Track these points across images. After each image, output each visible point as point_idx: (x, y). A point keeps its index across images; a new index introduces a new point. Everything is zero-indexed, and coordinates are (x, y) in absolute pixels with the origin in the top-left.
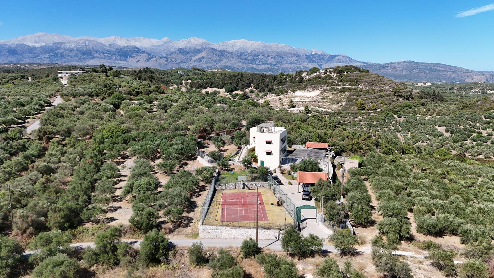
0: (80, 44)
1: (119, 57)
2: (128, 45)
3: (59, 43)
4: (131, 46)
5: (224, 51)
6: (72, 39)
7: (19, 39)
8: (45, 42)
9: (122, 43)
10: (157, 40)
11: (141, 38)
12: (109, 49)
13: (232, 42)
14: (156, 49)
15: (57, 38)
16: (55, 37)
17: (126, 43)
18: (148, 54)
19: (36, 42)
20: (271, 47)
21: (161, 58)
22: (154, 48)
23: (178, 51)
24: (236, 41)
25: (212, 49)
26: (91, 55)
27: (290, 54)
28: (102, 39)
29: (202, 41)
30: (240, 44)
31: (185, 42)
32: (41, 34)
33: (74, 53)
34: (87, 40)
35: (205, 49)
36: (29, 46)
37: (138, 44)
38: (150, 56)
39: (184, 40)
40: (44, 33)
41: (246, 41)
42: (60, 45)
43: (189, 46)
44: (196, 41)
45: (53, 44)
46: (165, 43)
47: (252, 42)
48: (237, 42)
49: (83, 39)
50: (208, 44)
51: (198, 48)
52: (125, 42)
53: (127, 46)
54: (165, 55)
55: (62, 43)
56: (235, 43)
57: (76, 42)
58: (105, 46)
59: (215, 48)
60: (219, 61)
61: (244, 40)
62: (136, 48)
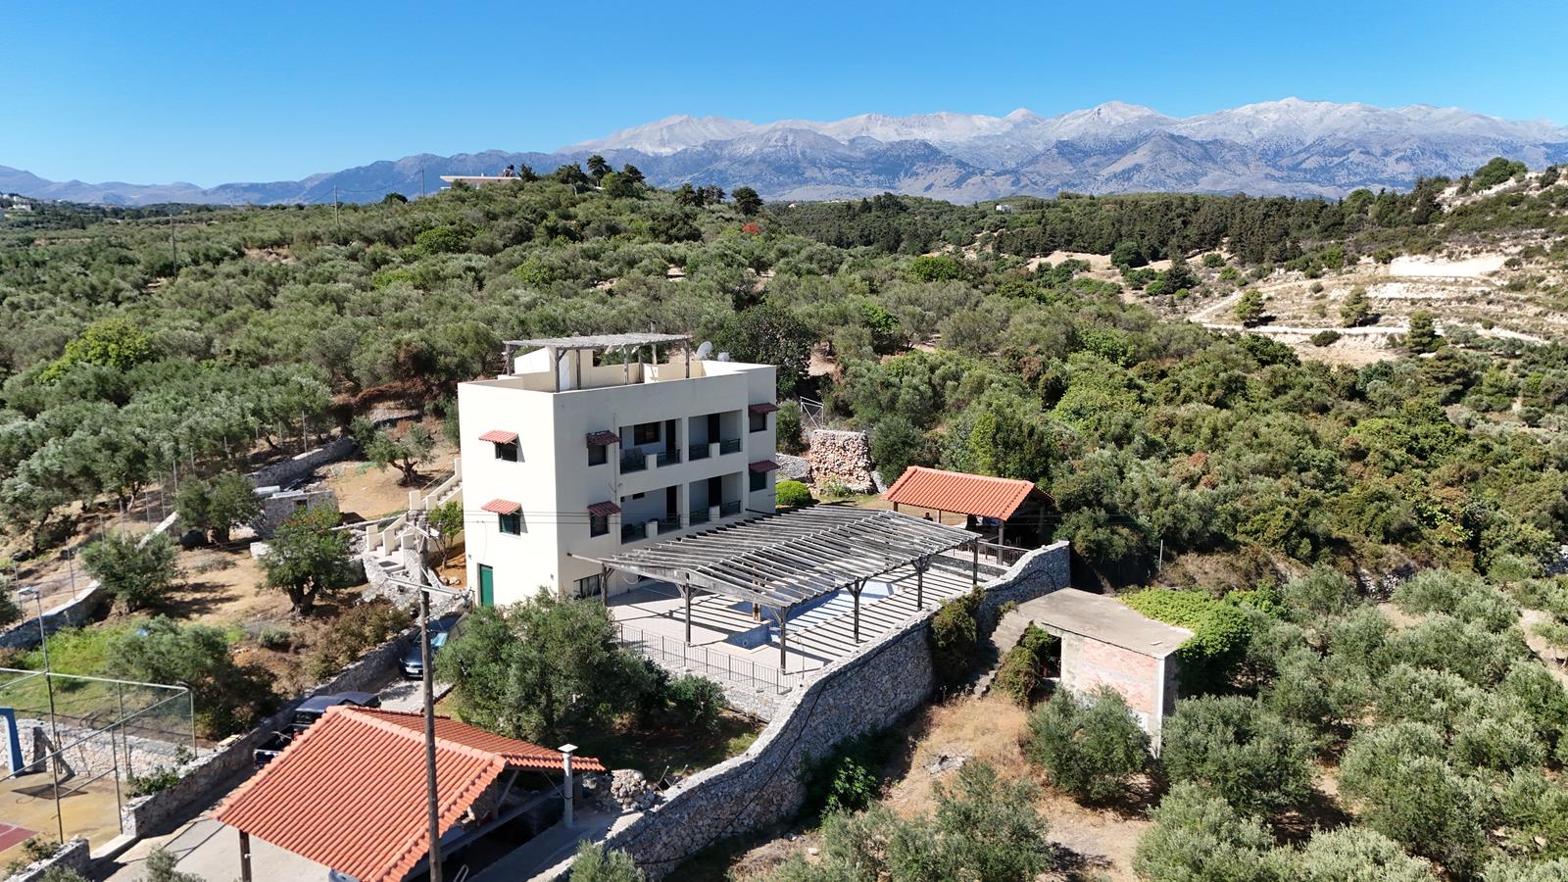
0: (772, 143)
1: (876, 177)
2: (904, 138)
3: (719, 144)
4: (912, 143)
5: (1215, 142)
6: (753, 129)
7: (624, 137)
8: (685, 143)
9: (885, 133)
10: (993, 119)
11: (943, 114)
12: (848, 153)
13: (1247, 110)
14: (988, 147)
15: (715, 131)
16: (711, 126)
17: (899, 134)
18: (961, 164)
19: (663, 143)
20: (1399, 121)
21: (998, 174)
22: (979, 143)
23: (1054, 151)
24: (1262, 105)
25: (1172, 136)
26: (798, 174)
27: (1476, 141)
28: (831, 125)
29: (1139, 113)
30: (1276, 117)
31: (1081, 120)
32: (675, 119)
33: (754, 169)
34: (791, 130)
35: (1146, 138)
36: (645, 155)
37: (932, 135)
38: (966, 170)
39: (1079, 112)
40: (685, 117)
41: (1300, 103)
42: (722, 149)
43: (1093, 131)
44: (1118, 113)
45: (704, 146)
46: (1017, 126)
47: (1323, 106)
48: (1267, 110)
49: (780, 127)
50: (1159, 122)
51: (1125, 136)
52: (896, 130)
53: (901, 143)
54: (1014, 166)
55: (727, 143)
56: (1257, 112)
57: (762, 136)
58: (837, 144)
59: (1184, 133)
60: (1194, 177)
61: (1292, 100)
62: (926, 145)
